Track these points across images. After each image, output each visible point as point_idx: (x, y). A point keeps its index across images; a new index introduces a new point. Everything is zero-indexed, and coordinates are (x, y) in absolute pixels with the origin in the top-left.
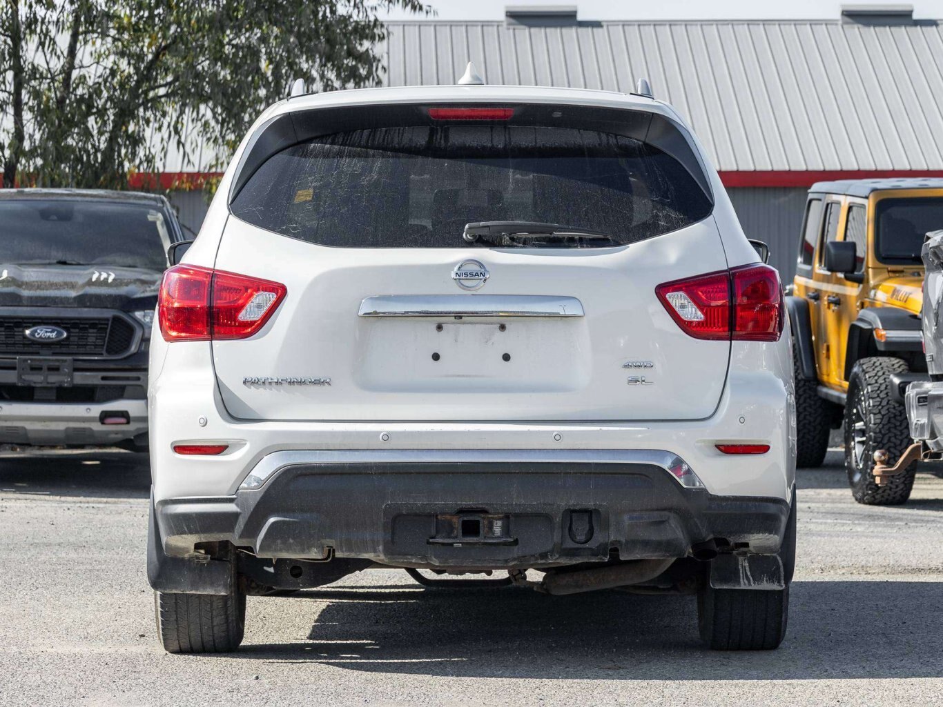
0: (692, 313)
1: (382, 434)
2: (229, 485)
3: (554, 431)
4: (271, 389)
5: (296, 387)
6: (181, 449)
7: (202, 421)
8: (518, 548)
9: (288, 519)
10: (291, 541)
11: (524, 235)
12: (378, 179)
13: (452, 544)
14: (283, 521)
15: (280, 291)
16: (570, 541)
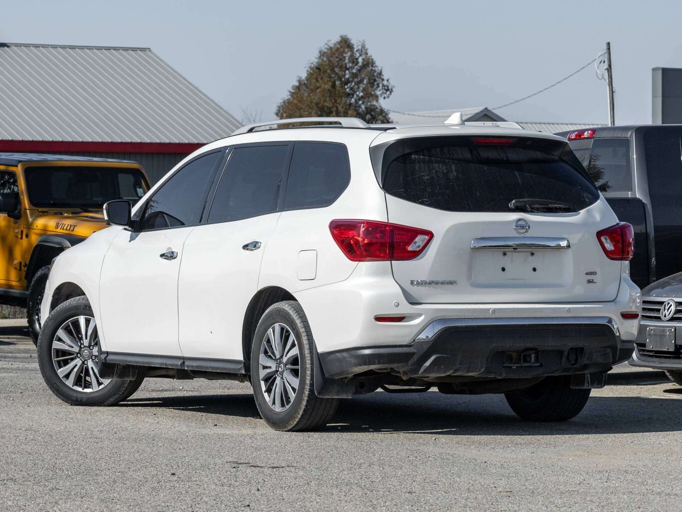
0: (609, 246)
1: (491, 310)
2: (410, 338)
3: (566, 308)
4: (426, 287)
5: (440, 285)
6: (378, 319)
7: (396, 304)
8: (543, 369)
9: (444, 355)
10: (443, 367)
11: (537, 206)
12: (457, 176)
13: (511, 367)
14: (442, 356)
15: (430, 235)
16: (568, 364)
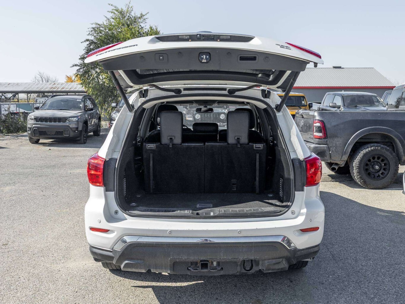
1: (168, 231)
2: (110, 245)
3: (238, 230)
6: (92, 229)
7: (99, 221)
8: (223, 272)
9: (132, 262)
14: (130, 263)
16: (244, 270)
